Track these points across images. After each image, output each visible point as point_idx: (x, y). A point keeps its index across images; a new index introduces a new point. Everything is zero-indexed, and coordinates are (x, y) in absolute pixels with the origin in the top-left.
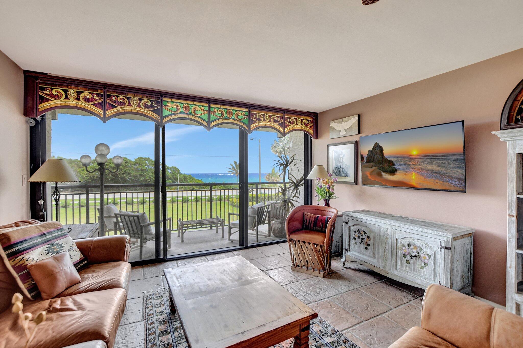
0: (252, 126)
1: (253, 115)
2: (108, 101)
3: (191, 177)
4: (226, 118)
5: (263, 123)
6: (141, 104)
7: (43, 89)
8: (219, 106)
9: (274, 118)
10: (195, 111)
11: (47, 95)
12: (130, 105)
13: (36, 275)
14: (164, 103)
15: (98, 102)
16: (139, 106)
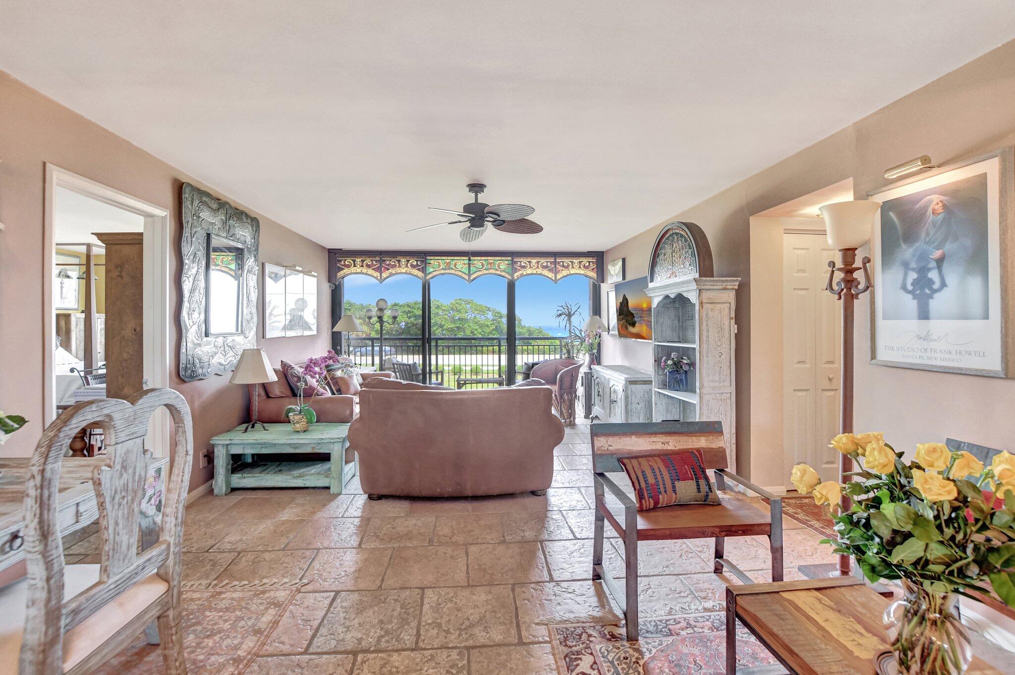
0: (516, 274)
1: (516, 262)
2: (383, 265)
3: (541, 332)
4: (486, 269)
5: (529, 271)
6: (409, 265)
7: (340, 261)
8: (479, 258)
9: (542, 263)
10: (455, 265)
11: (342, 265)
12: (400, 266)
13: (340, 382)
14: (428, 261)
15: (376, 266)
16: (407, 266)
